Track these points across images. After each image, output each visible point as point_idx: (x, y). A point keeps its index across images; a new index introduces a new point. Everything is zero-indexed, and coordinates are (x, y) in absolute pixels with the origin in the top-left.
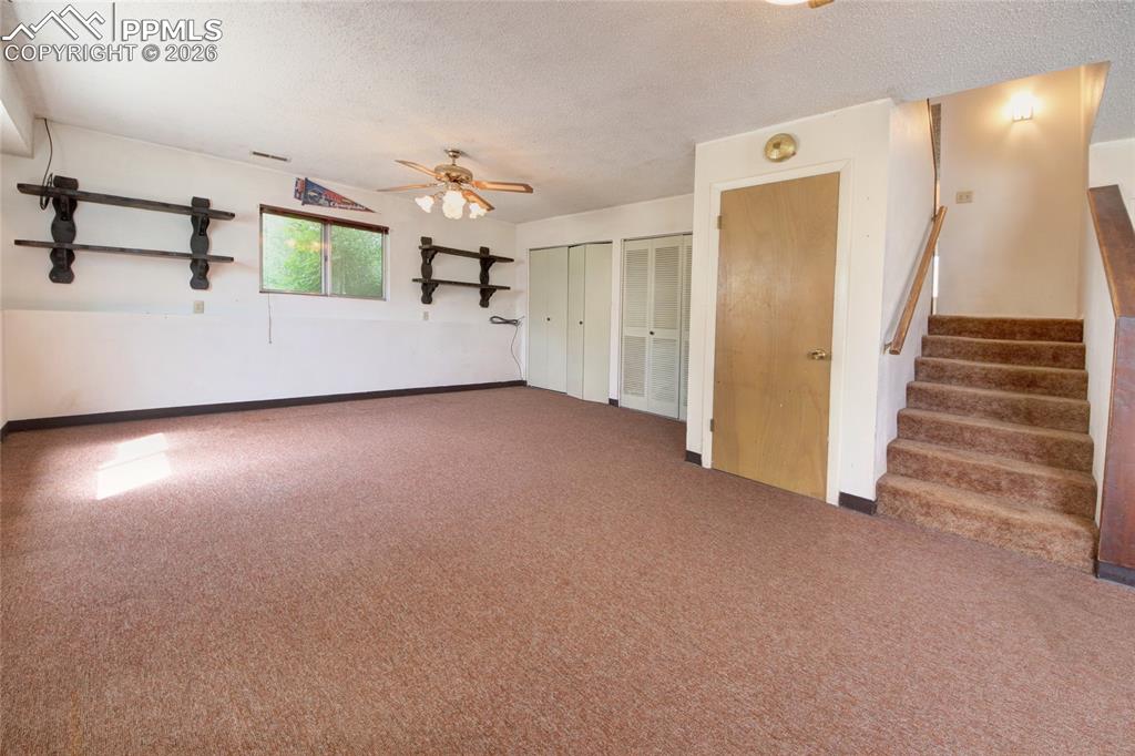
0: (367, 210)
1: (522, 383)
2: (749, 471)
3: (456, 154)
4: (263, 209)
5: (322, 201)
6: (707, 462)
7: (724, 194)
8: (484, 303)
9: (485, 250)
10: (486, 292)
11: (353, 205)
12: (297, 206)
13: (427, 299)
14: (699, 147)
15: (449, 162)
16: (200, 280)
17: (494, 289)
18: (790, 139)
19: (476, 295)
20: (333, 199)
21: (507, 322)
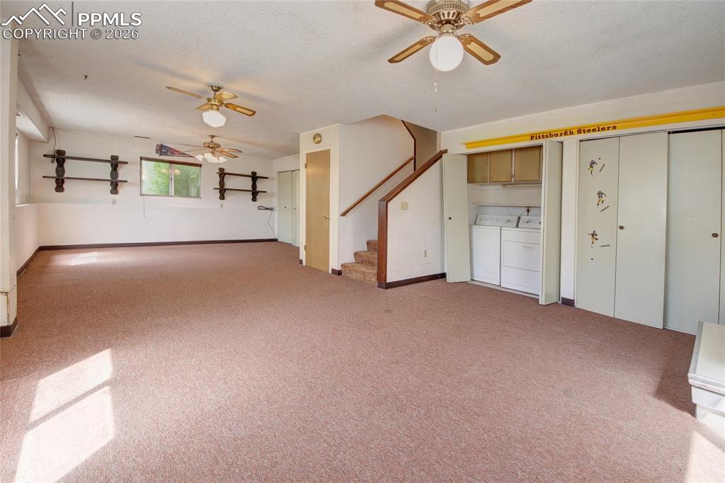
0: (191, 156)
1: (275, 240)
2: (314, 266)
3: (213, 137)
4: (141, 159)
5: (168, 154)
6: (304, 263)
7: (307, 154)
8: (254, 199)
9: (254, 173)
10: (255, 194)
11: (184, 154)
12: (157, 156)
13: (222, 197)
14: (301, 135)
15: (210, 140)
16: (115, 190)
17: (258, 192)
18: (319, 135)
19: (250, 196)
20: (173, 152)
21: (267, 209)
